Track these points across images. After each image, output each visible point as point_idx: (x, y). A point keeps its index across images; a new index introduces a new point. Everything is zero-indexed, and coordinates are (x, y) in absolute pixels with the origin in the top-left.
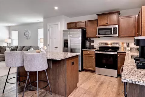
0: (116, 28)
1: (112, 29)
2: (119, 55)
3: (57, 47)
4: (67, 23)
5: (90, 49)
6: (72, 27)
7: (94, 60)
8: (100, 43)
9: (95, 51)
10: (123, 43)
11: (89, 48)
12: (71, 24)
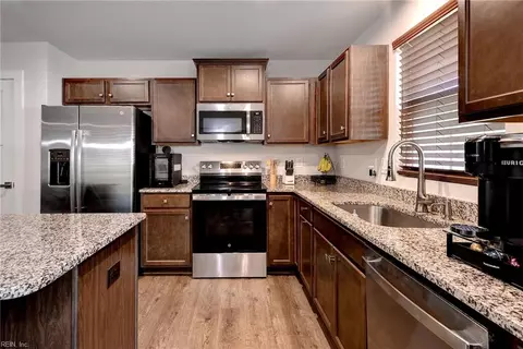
0: (261, 113)
1: (248, 116)
2: (271, 204)
3: (8, 186)
4: (65, 81)
5: (171, 186)
6: (87, 96)
7: (188, 226)
8: (202, 163)
9: (191, 194)
10: (275, 163)
11: (168, 184)
12: (85, 85)
